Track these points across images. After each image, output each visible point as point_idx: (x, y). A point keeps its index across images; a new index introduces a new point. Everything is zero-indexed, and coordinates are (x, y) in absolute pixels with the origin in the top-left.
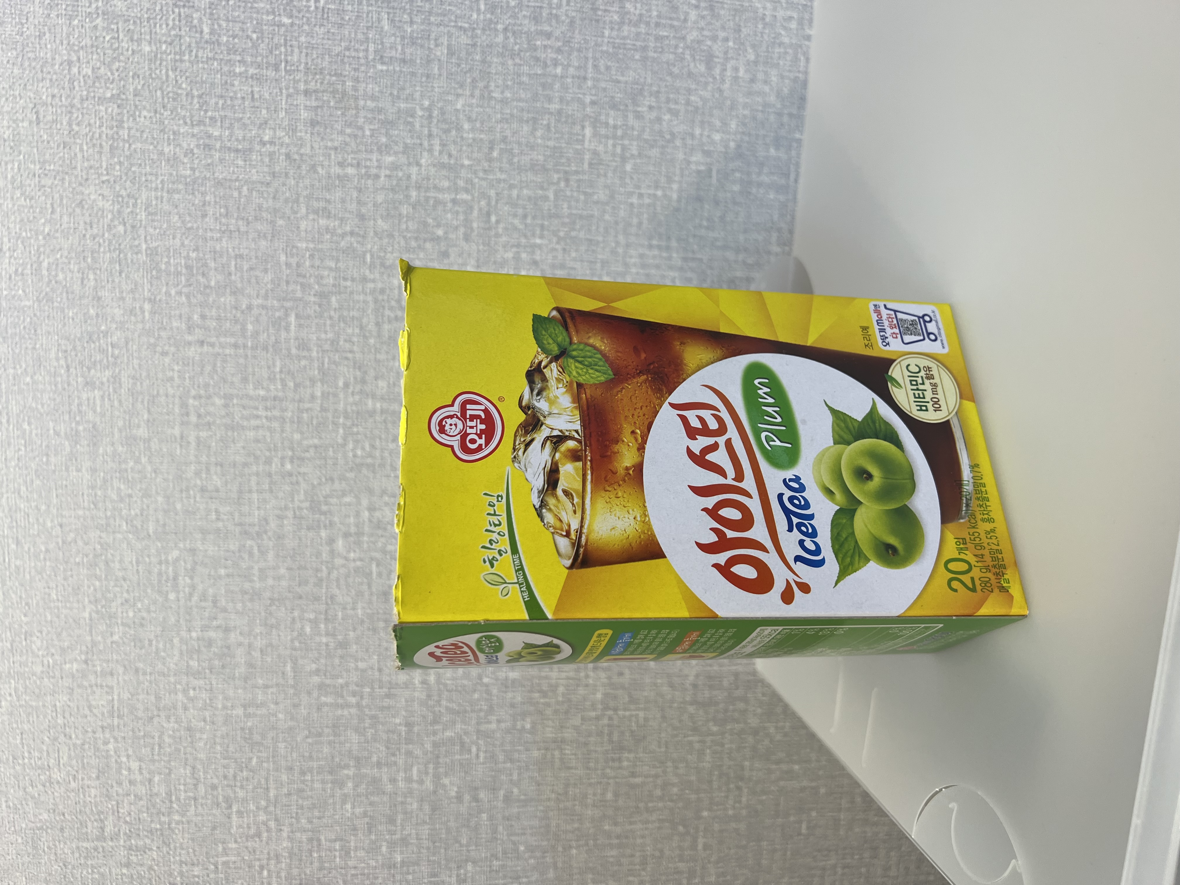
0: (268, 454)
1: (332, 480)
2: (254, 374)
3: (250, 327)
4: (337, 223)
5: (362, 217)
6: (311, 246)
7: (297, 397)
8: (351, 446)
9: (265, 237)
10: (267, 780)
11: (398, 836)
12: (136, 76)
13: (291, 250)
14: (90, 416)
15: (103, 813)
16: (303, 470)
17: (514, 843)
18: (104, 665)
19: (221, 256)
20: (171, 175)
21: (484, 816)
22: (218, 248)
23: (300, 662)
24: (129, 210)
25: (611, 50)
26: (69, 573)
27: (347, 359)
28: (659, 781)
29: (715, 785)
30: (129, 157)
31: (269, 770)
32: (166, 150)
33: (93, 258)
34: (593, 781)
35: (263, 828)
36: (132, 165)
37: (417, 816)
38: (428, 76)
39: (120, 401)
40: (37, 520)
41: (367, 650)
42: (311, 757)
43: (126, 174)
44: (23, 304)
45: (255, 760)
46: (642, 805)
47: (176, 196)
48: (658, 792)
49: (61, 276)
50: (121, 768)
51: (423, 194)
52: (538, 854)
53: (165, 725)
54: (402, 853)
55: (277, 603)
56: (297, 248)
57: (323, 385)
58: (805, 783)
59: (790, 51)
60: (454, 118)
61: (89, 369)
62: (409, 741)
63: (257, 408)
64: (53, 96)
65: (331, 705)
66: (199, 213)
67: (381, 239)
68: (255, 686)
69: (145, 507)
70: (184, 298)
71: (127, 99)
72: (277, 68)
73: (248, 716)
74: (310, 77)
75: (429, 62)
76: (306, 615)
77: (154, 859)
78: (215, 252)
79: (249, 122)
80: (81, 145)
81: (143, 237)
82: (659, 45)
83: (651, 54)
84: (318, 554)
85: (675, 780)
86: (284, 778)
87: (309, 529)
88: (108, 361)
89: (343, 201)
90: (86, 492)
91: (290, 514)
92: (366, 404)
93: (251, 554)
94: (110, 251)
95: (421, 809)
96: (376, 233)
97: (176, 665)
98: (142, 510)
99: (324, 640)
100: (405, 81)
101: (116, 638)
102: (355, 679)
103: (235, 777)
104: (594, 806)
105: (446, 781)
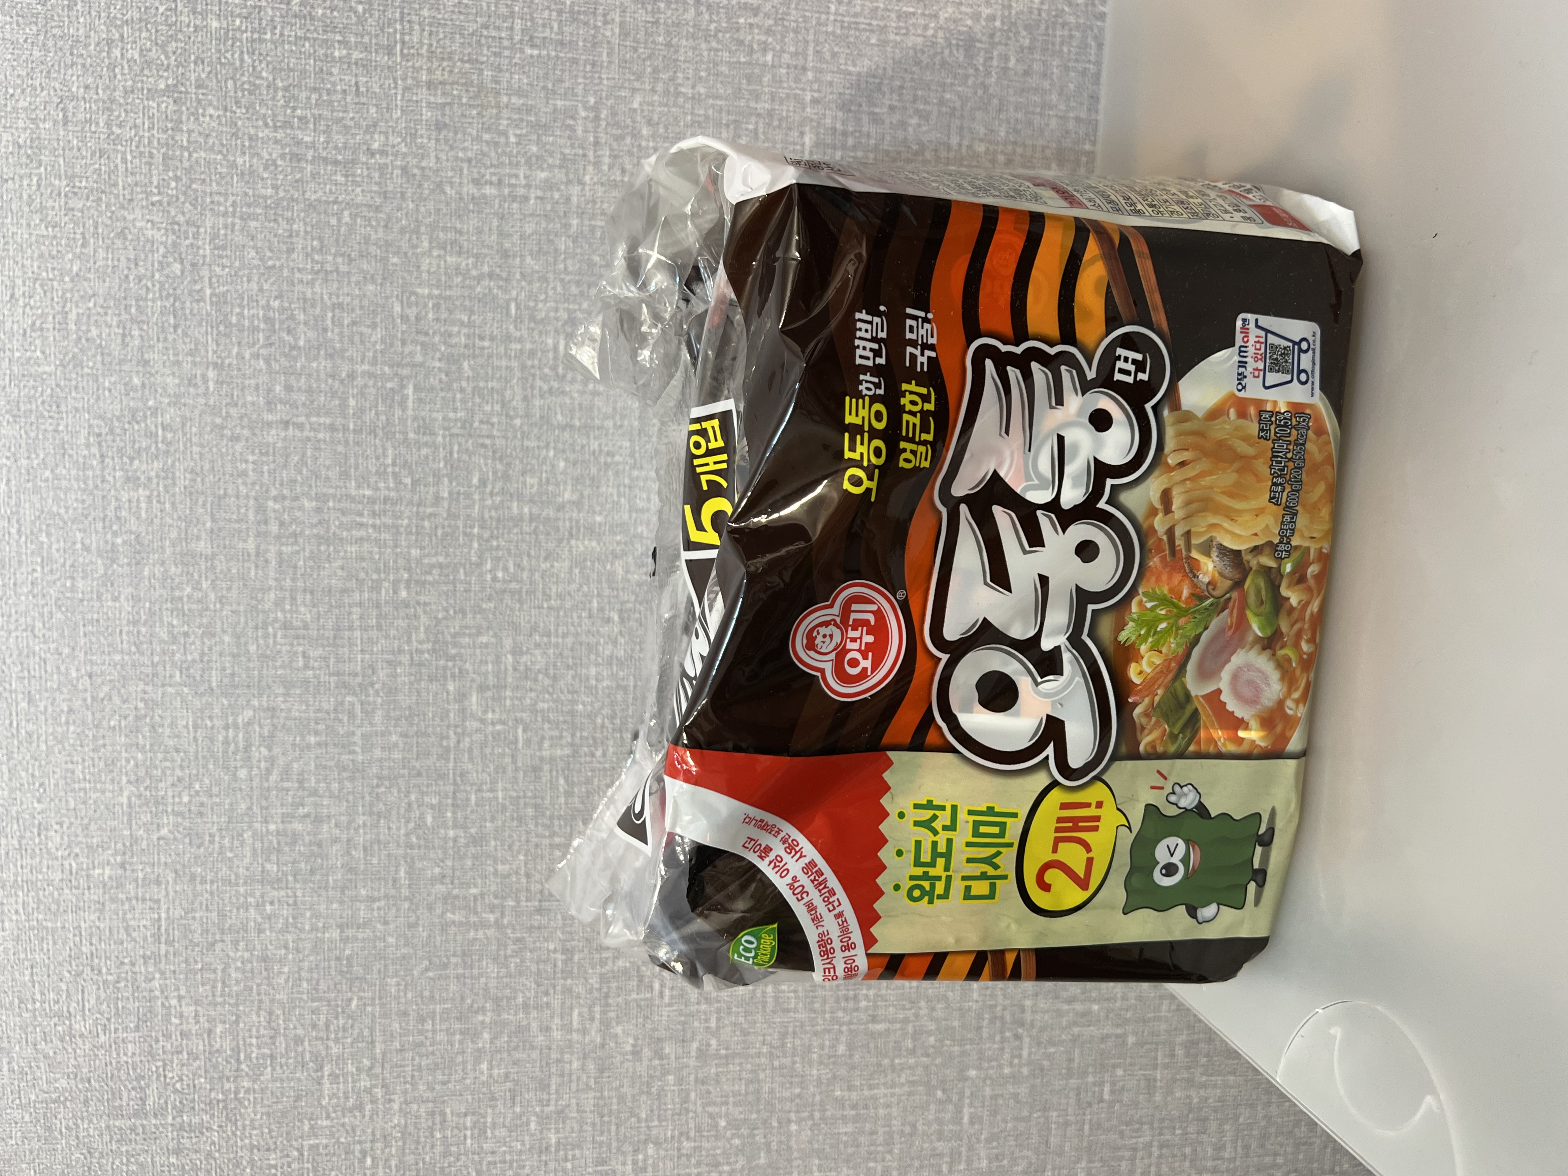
0: (375, 576)
1: (464, 613)
2: (357, 468)
3: (352, 402)
4: (470, 261)
5: (505, 254)
6: (436, 292)
7: (416, 498)
8: (489, 567)
9: (373, 280)
10: (372, 1030)
11: (552, 1108)
12: (199, 61)
13: (408, 298)
14: (133, 525)
15: (143, 1077)
16: (422, 599)
17: (711, 1116)
18: (148, 870)
19: (313, 306)
20: (246, 194)
21: (671, 1078)
22: (309, 295)
23: (419, 865)
24: (187, 242)
25: (838, 31)
26: (101, 742)
27: (484, 446)
28: (910, 1028)
29: (985, 1033)
30: (188, 171)
31: (374, 1016)
32: (240, 161)
33: (138, 307)
34: (819, 1028)
35: (366, 1098)
36: (192, 181)
37: (578, 1078)
38: (594, 64)
39: (173, 504)
40: (58, 668)
41: (510, 847)
42: (432, 997)
43: (185, 194)
44: (40, 370)
45: (354, 1003)
46: (886, 1061)
47: (253, 224)
48: (909, 1044)
49: (94, 332)
50: (169, 1014)
51: (587, 222)
52: (745, 1131)
53: (231, 954)
54: (557, 1131)
55: (387, 783)
56: (416, 294)
57: (451, 482)
58: (1108, 1030)
59: (1077, 34)
60: (629, 121)
61: (132, 459)
62: (567, 974)
63: (361, 515)
64: (87, 87)
65: (461, 924)
66: (284, 248)
67: (530, 283)
68: (355, 899)
69: (206, 650)
70: (262, 363)
71: (187, 92)
72: (390, 52)
73: (345, 940)
74: (436, 64)
75: (594, 45)
76: (427, 799)
77: (214, 1143)
78: (305, 300)
79: (352, 124)
80: (124, 153)
81: (207, 279)
82: (902, 24)
83: (892, 37)
84: (445, 715)
85: (932, 1026)
86: (396, 1026)
87: (431, 680)
88: (157, 448)
89: (480, 231)
90: (125, 629)
91: (405, 659)
92: (509, 508)
93: (352, 715)
94: (161, 298)
95: (583, 1069)
96: (523, 275)
97: (247, 869)
98: (202, 654)
99: (451, 833)
100: (563, 71)
101: (164, 832)
102: (493, 888)
103: (327, 1027)
104: (821, 1063)
105: (619, 1030)
